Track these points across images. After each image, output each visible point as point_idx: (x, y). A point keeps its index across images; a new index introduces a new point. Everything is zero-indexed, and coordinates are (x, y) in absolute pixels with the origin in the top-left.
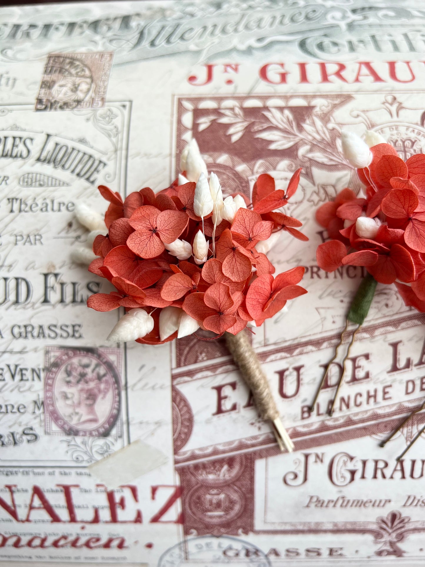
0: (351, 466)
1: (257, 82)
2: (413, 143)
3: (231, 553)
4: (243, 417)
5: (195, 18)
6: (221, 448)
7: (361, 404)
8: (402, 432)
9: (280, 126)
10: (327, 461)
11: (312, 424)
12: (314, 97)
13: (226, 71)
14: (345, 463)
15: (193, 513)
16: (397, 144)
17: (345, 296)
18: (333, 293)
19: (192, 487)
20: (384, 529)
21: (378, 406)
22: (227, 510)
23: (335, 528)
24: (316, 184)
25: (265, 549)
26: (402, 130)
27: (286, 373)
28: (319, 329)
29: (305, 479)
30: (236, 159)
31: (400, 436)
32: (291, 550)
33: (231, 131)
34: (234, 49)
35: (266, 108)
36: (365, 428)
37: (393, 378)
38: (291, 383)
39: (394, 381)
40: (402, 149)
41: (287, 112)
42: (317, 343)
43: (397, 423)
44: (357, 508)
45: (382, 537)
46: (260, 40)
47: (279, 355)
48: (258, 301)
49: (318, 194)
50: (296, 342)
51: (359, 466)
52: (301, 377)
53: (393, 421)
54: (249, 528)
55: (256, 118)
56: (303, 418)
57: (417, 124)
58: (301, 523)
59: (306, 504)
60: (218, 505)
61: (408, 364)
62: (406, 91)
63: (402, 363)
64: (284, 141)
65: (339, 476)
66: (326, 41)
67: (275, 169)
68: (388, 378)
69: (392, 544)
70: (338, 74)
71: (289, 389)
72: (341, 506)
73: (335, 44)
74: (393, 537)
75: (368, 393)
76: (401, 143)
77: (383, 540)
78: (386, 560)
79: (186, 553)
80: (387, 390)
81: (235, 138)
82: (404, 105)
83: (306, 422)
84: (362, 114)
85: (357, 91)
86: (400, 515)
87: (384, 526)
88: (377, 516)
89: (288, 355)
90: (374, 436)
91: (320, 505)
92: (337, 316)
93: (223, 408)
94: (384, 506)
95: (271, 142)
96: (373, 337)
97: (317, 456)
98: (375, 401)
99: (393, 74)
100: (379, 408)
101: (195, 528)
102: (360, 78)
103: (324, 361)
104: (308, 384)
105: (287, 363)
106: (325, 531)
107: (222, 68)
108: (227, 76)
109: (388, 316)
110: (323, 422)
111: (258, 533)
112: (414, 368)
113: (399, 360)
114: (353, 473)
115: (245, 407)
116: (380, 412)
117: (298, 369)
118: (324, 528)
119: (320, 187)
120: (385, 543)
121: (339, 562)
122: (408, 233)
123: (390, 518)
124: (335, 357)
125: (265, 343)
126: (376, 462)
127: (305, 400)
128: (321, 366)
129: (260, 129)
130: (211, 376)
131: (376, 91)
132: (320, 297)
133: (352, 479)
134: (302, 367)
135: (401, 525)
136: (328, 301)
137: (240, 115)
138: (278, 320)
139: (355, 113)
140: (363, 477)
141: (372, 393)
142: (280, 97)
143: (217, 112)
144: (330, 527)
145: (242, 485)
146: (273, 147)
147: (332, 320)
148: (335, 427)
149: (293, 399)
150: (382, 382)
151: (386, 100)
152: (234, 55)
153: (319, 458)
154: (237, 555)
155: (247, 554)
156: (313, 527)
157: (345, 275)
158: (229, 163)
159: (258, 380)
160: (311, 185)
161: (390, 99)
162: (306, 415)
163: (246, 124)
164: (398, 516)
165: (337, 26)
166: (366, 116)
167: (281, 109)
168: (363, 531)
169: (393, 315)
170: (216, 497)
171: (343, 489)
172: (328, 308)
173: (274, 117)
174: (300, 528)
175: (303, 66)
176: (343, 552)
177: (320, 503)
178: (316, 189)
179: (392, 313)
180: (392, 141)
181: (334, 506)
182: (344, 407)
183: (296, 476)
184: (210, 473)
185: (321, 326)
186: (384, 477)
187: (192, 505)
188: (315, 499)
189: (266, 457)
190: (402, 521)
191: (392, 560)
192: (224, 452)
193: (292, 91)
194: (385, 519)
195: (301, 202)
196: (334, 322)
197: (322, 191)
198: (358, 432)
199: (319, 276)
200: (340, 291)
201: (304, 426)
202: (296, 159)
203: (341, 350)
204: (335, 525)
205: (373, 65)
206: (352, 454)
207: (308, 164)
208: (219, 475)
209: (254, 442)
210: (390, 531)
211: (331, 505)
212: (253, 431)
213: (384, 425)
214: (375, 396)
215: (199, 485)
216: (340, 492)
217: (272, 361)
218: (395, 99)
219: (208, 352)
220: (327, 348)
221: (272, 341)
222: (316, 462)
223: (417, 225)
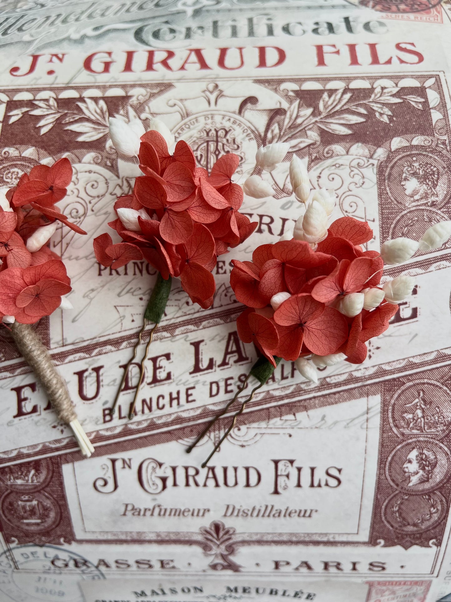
0: (160, 472)
1: (79, 71)
2: (227, 132)
3: (59, 563)
4: (45, 419)
5: (44, 8)
6: (25, 451)
7: (164, 406)
8: (209, 437)
9: (93, 118)
10: (135, 467)
11: (115, 427)
12: (133, 86)
13: (51, 61)
14: (154, 469)
15: (9, 520)
16: (210, 134)
17: (144, 294)
18: (132, 290)
19: (3, 493)
20: (211, 541)
21: (182, 409)
22: (44, 517)
23: (159, 538)
24: (121, 176)
25: (94, 560)
26: (218, 119)
27: (86, 374)
28: (118, 328)
29: (116, 487)
30: (42, 151)
31: (207, 441)
32: (120, 561)
33: (42, 123)
34: (68, 39)
35: (82, 99)
36: (169, 432)
37: (196, 379)
38: (91, 385)
39: (197, 382)
40: (215, 139)
41: (102, 103)
42: (116, 343)
43: (202, 427)
44: (177, 517)
45: (211, 549)
46: (96, 29)
47: (78, 355)
48: (8, 296)
49: (121, 187)
50: (94, 341)
51: (169, 473)
52: (101, 378)
53: (199, 425)
54: (70, 538)
55: (68, 109)
56: (105, 422)
57: (234, 113)
58: (122, 533)
59: (122, 513)
60: (32, 512)
61: (211, 365)
62: (230, 79)
63: (204, 364)
64: (94, 133)
65: (151, 483)
66: (165, 28)
67: (80, 162)
68: (191, 380)
69: (224, 557)
70: (165, 63)
71: (89, 391)
72: (159, 514)
73: (172, 31)
74: (222, 549)
75: (171, 394)
76: (214, 133)
77: (213, 552)
78: (224, 575)
79: (15, 562)
80: (190, 392)
81: (44, 131)
82: (224, 93)
83: (108, 425)
84: (179, 103)
85: (179, 80)
86: (224, 525)
87: (210, 537)
88: (199, 526)
89: (87, 356)
90: (180, 441)
91: (137, 513)
92: (137, 314)
93: (24, 410)
94: (203, 515)
95: (80, 134)
96: (173, 336)
97: (124, 461)
98: (178, 404)
99: (221, 62)
100: (184, 411)
101: (16, 537)
102: (187, 66)
103: (124, 362)
104: (108, 385)
105: (86, 363)
106: (150, 542)
107: (48, 57)
108: (50, 67)
109: (189, 314)
110: (126, 425)
111: (81, 542)
112: (218, 369)
113: (202, 361)
114: (164, 480)
115: (45, 409)
116: (185, 415)
117: (97, 370)
118: (147, 538)
119: (124, 180)
120: (216, 555)
121: (174, 575)
122: (164, 224)
123: (213, 528)
124: (133, 358)
125: (63, 343)
126: (186, 469)
127: (106, 403)
128: (120, 367)
129: (72, 120)
130: (10, 377)
131: (198, 79)
132: (119, 295)
133: (164, 487)
134: (101, 367)
135: (226, 537)
136: (127, 299)
137: (54, 106)
138: (76, 319)
139: (171, 103)
140: (175, 484)
141: (174, 395)
142: (98, 87)
143: (31, 104)
144: (153, 537)
145: (53, 491)
146: (81, 139)
147: (131, 319)
148: (139, 431)
149: (94, 401)
150: (184, 384)
151: (207, 88)
152: (65, 44)
153: (126, 464)
154: (66, 565)
155: (76, 565)
156: (135, 537)
157: (144, 272)
158: (35, 157)
159: (50, 381)
160: (115, 178)
161: (211, 87)
162: (108, 418)
163: (58, 116)
164: (221, 527)
165: (184, 12)
166: (184, 105)
167: (95, 100)
168: (190, 542)
169: (195, 313)
170: (28, 503)
171: (157, 497)
172: (128, 306)
173: (87, 108)
174: (123, 537)
175: (130, 55)
176: (175, 564)
177: (137, 512)
178: (119, 182)
179: (192, 311)
180: (205, 130)
181: (152, 515)
182: (146, 410)
183: (106, 483)
184: (18, 478)
185: (120, 325)
186: (197, 484)
187: (6, 512)
188: (130, 508)
189: (73, 461)
190: (227, 532)
191: (230, 575)
192: (29, 456)
193: (112, 80)
194: (208, 529)
195: (103, 195)
196: (133, 321)
197: (125, 184)
198: (163, 436)
199: (118, 273)
200: (140, 289)
201: (107, 430)
202: (103, 151)
203: (140, 349)
204: (158, 535)
205: (204, 53)
206: (161, 461)
207: (114, 157)
208: (27, 481)
209: (58, 445)
210: (218, 543)
211: (149, 513)
212: (56, 434)
213: (189, 429)
214: (178, 398)
215: (9, 491)
216: (155, 500)
217: (70, 362)
218: (217, 86)
219: (5, 352)
220: (126, 348)
221: (69, 341)
222: (124, 467)
223: (171, 216)
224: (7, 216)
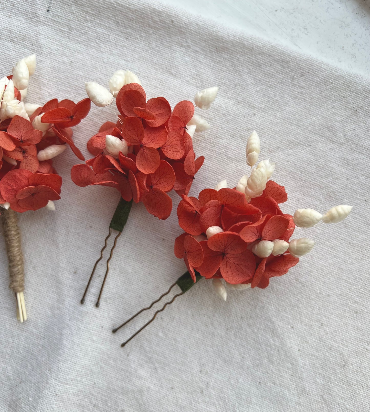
122: (139, 157)
223: (146, 151)
224: (35, 133)
